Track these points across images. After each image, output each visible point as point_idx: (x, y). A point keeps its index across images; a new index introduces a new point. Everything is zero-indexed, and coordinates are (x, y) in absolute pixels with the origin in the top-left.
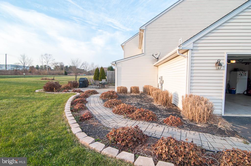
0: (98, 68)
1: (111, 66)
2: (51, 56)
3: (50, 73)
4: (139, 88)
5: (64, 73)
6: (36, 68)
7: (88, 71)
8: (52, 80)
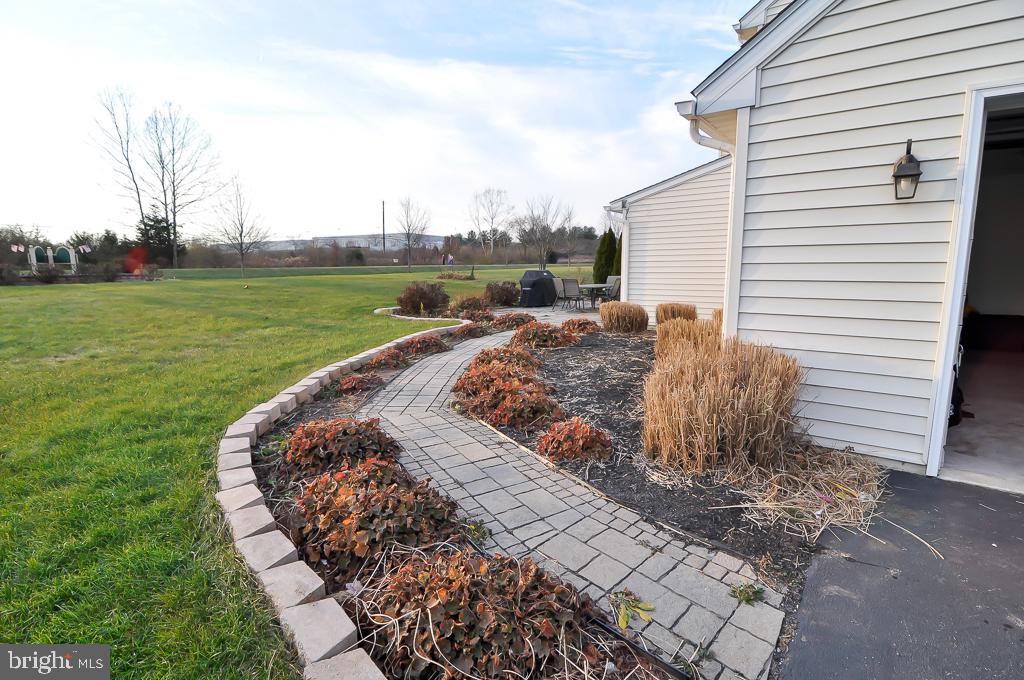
0: (610, 230)
2: (503, 194)
4: (698, 311)
5: (546, 254)
6: (469, 240)
8: (468, 278)
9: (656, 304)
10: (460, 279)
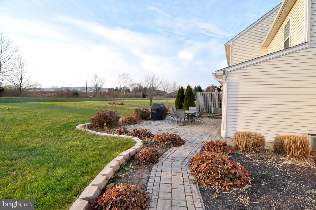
0: (182, 87)
1: (199, 86)
2: (129, 76)
3: (127, 96)
5: (142, 95)
6: (116, 90)
7: (169, 93)
8: (121, 104)
9: (274, 136)
10: (118, 104)
